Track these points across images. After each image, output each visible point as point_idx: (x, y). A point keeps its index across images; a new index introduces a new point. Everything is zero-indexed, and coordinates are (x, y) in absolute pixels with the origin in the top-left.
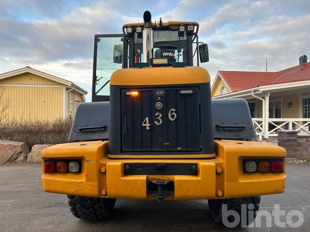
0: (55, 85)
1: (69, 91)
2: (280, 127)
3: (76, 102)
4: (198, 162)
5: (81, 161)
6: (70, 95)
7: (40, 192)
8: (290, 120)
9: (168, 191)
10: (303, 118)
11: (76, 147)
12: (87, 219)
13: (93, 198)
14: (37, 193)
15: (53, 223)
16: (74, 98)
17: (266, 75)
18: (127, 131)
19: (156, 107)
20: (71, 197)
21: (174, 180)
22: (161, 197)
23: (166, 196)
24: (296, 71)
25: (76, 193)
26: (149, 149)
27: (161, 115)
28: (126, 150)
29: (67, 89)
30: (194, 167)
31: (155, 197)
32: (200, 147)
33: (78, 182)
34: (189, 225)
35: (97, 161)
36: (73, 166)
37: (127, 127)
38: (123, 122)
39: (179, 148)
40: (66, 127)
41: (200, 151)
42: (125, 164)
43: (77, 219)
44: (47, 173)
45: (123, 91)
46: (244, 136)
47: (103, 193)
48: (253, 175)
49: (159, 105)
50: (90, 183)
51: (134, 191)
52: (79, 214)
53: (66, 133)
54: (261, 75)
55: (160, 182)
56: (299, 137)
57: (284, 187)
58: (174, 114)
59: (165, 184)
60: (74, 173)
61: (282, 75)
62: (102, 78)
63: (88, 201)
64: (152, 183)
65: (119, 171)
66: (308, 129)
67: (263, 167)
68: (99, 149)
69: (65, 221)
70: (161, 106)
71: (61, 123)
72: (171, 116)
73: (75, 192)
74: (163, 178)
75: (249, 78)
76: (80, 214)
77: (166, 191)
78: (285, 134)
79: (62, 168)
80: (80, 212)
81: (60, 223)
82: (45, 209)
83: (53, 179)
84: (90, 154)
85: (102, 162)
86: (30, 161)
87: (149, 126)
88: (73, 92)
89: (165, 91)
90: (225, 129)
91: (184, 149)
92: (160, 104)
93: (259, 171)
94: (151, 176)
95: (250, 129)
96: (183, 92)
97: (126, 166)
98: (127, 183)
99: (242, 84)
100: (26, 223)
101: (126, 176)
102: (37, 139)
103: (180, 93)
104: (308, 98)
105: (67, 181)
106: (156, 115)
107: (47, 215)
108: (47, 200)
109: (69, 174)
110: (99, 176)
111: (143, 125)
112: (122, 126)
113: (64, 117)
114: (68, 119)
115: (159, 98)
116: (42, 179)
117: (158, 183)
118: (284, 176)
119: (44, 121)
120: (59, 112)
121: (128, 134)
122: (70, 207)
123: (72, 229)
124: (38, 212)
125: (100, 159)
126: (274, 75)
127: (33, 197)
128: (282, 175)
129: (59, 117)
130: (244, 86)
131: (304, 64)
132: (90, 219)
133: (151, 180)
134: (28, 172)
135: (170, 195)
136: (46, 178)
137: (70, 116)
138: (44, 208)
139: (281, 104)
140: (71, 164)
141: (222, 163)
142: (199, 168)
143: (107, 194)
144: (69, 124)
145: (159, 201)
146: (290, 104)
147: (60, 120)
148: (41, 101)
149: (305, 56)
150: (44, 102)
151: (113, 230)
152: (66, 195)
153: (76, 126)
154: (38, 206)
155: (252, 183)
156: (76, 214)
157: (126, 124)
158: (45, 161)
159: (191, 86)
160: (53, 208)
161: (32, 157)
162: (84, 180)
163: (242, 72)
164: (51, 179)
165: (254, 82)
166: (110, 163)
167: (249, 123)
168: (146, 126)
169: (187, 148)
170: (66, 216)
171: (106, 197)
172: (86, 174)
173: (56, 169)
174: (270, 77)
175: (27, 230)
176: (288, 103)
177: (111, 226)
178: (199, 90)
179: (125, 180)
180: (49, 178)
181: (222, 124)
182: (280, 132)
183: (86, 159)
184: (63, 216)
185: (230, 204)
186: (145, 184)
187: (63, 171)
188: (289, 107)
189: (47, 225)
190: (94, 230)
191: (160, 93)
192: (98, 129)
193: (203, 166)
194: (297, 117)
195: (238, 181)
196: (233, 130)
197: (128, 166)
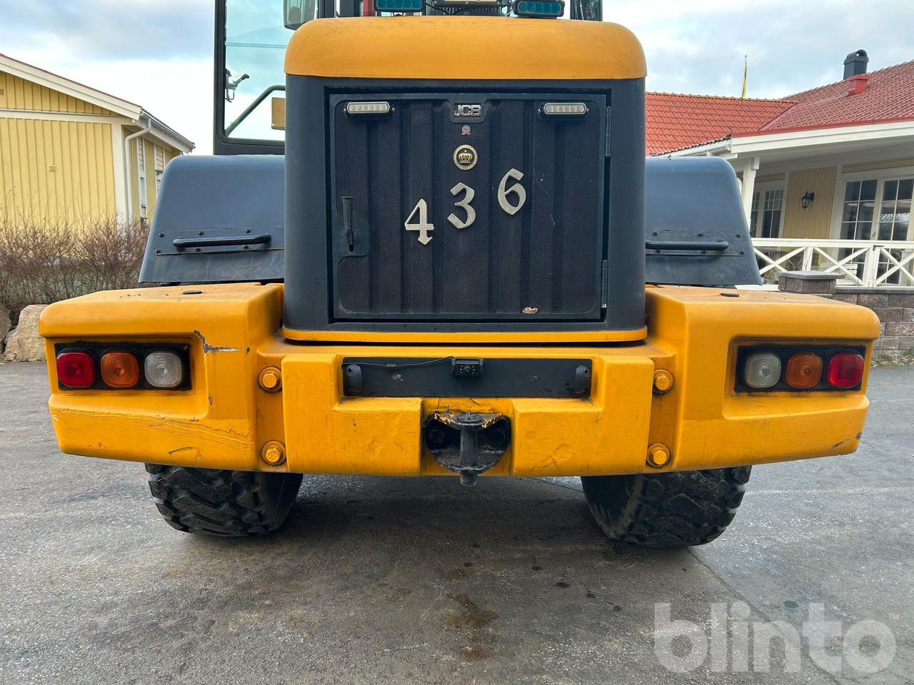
0: (85, 114)
1: (135, 138)
2: (780, 265)
3: (158, 174)
4: (593, 355)
5: (188, 349)
6: (139, 152)
7: (53, 453)
8: (808, 245)
9: (489, 449)
10: (841, 238)
11: (170, 299)
12: (214, 534)
13: (232, 471)
14: (45, 456)
15: (102, 548)
16: (151, 161)
17: (745, 108)
18: (351, 249)
19: (456, 162)
20: (159, 469)
21: (513, 414)
22: (469, 468)
23: (485, 466)
24: (834, 98)
25: (178, 456)
26: (428, 313)
27: (471, 194)
28: (349, 313)
29: (128, 130)
30: (580, 370)
31: (450, 468)
32: (601, 305)
33: (180, 422)
34: (529, 548)
35: (248, 350)
36: (160, 367)
37: (350, 233)
38: (335, 214)
39: (528, 310)
40: (129, 250)
41: (599, 320)
42: (347, 362)
43: (181, 536)
44: (68, 389)
45: (335, 99)
46: (722, 275)
47: (272, 455)
48: (767, 396)
49: (465, 155)
50: (223, 424)
51: (378, 450)
52: (186, 520)
53: (131, 271)
54: (729, 107)
55: (469, 419)
56: (837, 293)
57: (858, 437)
58: (520, 189)
59: (485, 426)
60: (166, 392)
61: (791, 109)
62: (248, 77)
63: (216, 479)
64: (438, 423)
65: (329, 383)
66: (855, 272)
67: (802, 373)
68: (252, 306)
69: (142, 541)
70: (472, 160)
71: (113, 236)
72: (506, 196)
73: (173, 453)
74: (475, 408)
75: (696, 114)
76: (189, 520)
77: (485, 449)
78: (801, 284)
79: (122, 372)
80: (191, 516)
81: (126, 547)
82: (74, 504)
83: (90, 409)
84: (221, 323)
85: (264, 355)
86: (15, 358)
87: (429, 233)
88: (147, 141)
89: (489, 105)
90: (663, 252)
91: (546, 314)
92: (469, 151)
93: (786, 385)
94: (434, 402)
95: (742, 253)
96: (552, 108)
97: (351, 367)
98: (356, 422)
99: (674, 133)
100: (11, 549)
101: (349, 399)
102: (34, 287)
103: (543, 113)
104: (863, 182)
105: (141, 416)
106: (455, 191)
107: (79, 524)
108: (80, 476)
109: (148, 392)
110: (256, 399)
111: (409, 227)
112: (334, 231)
113: (122, 220)
114: (136, 225)
115: (466, 130)
116: (51, 412)
117: (463, 424)
118: (861, 401)
119: (55, 230)
120: (103, 201)
121: (353, 257)
122: (155, 499)
123: (165, 565)
124: (49, 515)
125: (258, 342)
126: (768, 109)
127: (33, 467)
128: (857, 396)
129: (104, 218)
130: (679, 139)
131: (856, 77)
132: (224, 533)
133: (436, 412)
134: (11, 391)
135: (498, 461)
136: (63, 407)
137: (142, 220)
138: (69, 501)
139: (781, 198)
140: (152, 360)
141: (674, 358)
142: (596, 374)
143: (283, 459)
144: (138, 242)
145: (462, 481)
146: (810, 197)
147: (108, 229)
148: (41, 167)
149: (862, 53)
150: (51, 171)
151: (296, 564)
152: (142, 466)
153: (162, 236)
154: (50, 495)
155: (766, 423)
156: (177, 521)
157: (346, 223)
158: (58, 348)
159: (581, 87)
160: (100, 501)
161: (20, 344)
162: (202, 415)
163: (675, 96)
164: (81, 409)
165: (710, 129)
166: (293, 357)
167: (738, 236)
168: (417, 233)
169: (556, 308)
170: (143, 524)
171: (282, 470)
172: (207, 394)
173: (101, 376)
174: (758, 114)
175: (15, 570)
176: (804, 195)
177: (290, 554)
178: (608, 103)
179: (347, 416)
180: (73, 408)
181: (655, 238)
182: (787, 278)
183: (206, 342)
184: (134, 525)
185: (660, 485)
186: (416, 427)
187: (126, 383)
188: (805, 207)
189: (81, 553)
190: (238, 567)
191: (470, 109)
192: (241, 247)
193: (613, 368)
194: (826, 236)
195: (721, 417)
196: (689, 258)
197: (356, 369)
